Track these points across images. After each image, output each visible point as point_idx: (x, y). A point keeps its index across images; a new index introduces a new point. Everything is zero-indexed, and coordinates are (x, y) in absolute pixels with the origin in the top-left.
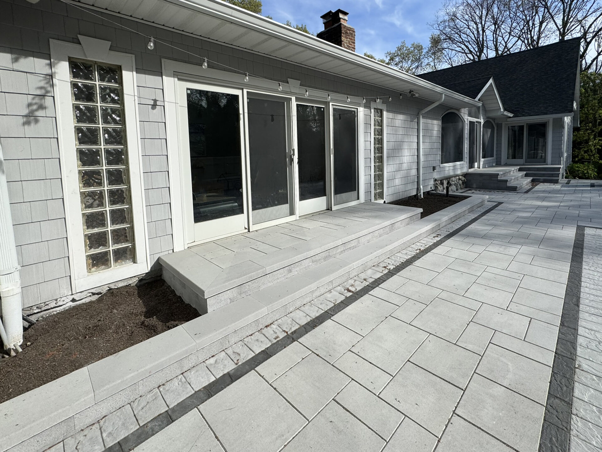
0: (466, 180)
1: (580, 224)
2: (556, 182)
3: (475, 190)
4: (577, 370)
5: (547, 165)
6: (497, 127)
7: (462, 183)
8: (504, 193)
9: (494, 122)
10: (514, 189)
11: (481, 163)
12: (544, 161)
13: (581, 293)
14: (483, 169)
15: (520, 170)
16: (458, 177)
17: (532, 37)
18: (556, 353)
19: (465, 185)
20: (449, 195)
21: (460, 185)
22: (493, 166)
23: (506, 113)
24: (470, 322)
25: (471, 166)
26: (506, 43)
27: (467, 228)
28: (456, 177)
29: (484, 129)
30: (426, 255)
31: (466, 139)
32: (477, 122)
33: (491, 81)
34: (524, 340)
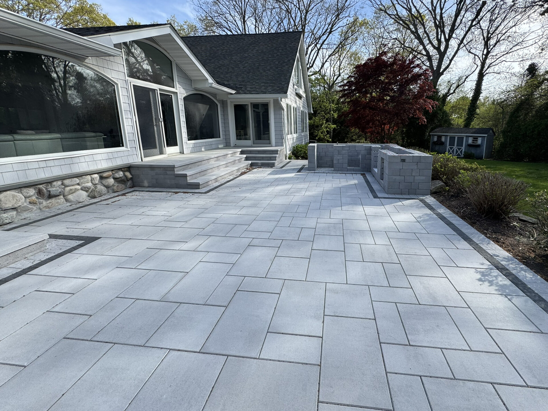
5: (270, 147)
7: (118, 181)
9: (216, 97)
10: (197, 186)
12: (269, 144)
15: (242, 153)
16: (96, 175)
23: (215, 86)
28: (90, 176)
29: (193, 104)
32: (165, 90)
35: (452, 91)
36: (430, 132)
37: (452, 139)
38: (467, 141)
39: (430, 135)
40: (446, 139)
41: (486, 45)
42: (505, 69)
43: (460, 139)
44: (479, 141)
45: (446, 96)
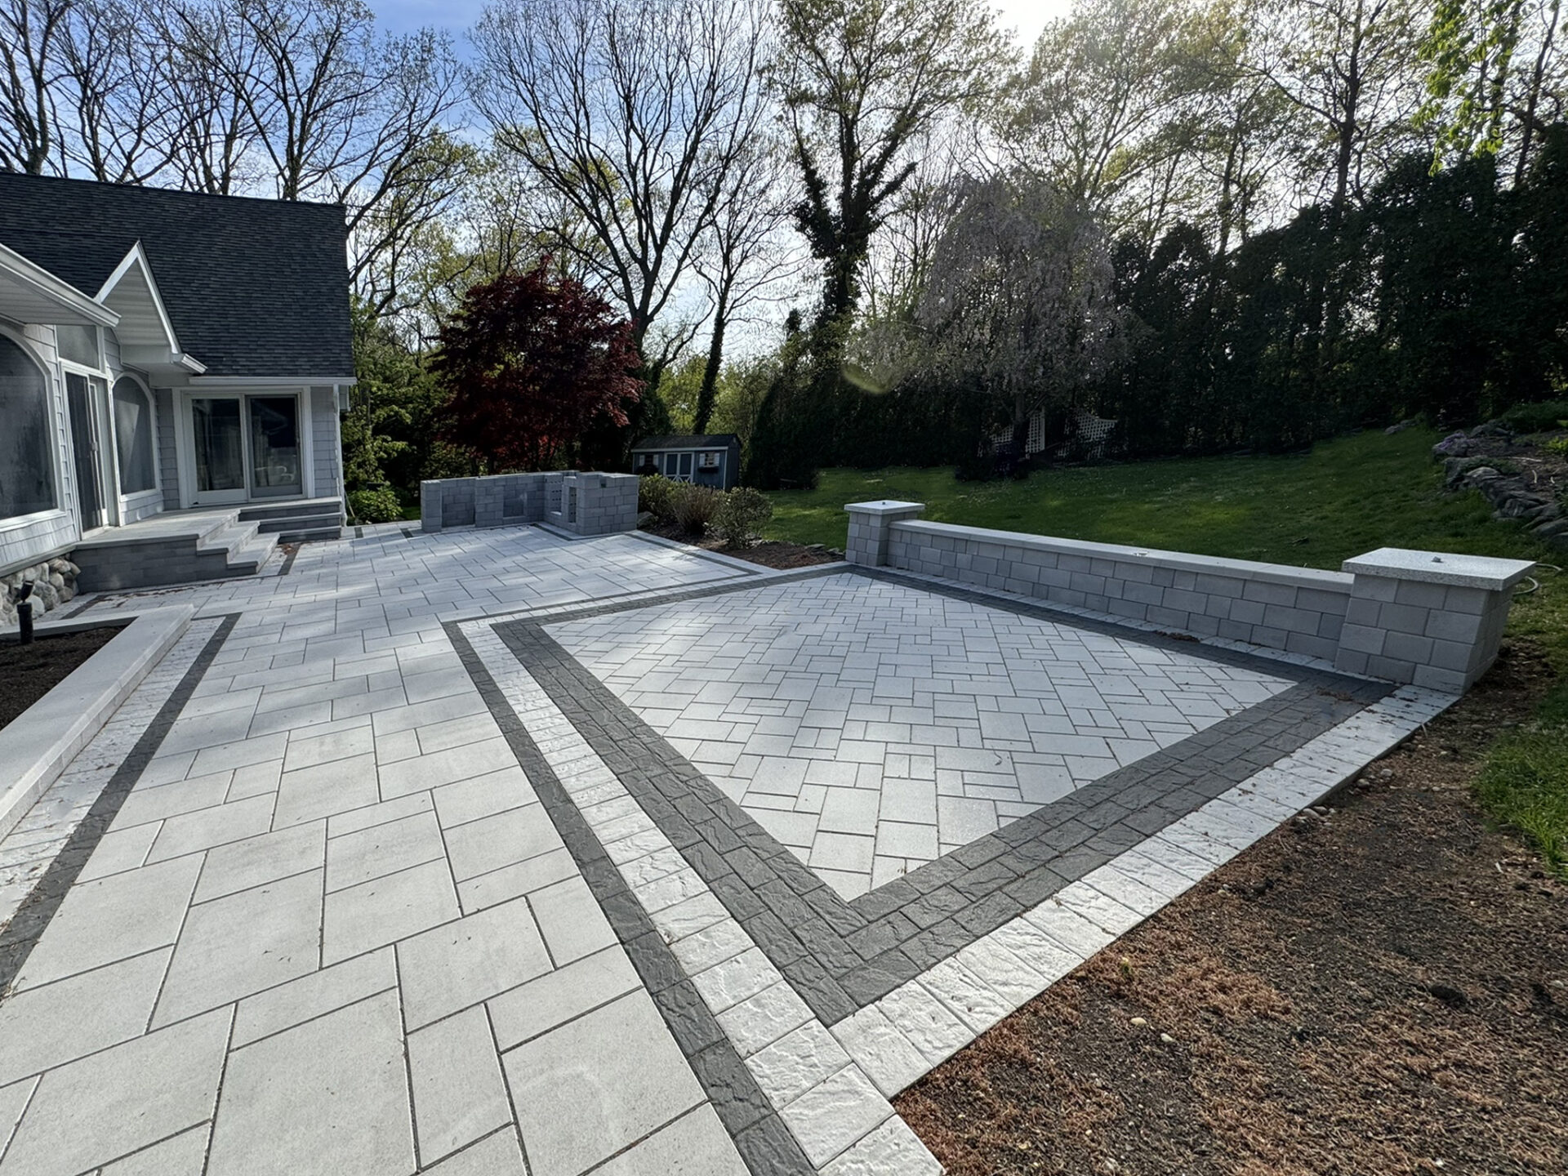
0: (78, 571)
1: (448, 618)
2: (335, 536)
3: (120, 595)
4: (673, 947)
5: (307, 499)
6: (157, 398)
7: (65, 580)
8: (225, 585)
9: (147, 383)
10: (248, 570)
11: (122, 508)
12: (299, 489)
13: (554, 769)
14: (129, 527)
15: (243, 517)
16: (46, 566)
17: (207, 169)
18: (622, 943)
19: (75, 585)
20: (35, 635)
21: (58, 591)
22: (156, 516)
23: (187, 360)
24: (405, 1043)
25: (90, 519)
26: (129, 158)
27: (174, 727)
28: (39, 567)
29: (122, 403)
30: (62, 907)
31: (59, 433)
32: (94, 378)
33: (135, 254)
34: (556, 969)
35: (670, 356)
36: (633, 445)
37: (672, 458)
38: (697, 461)
39: (630, 454)
40: (661, 460)
41: (726, 259)
42: (756, 312)
43: (686, 458)
44: (717, 462)
45: (660, 364)
